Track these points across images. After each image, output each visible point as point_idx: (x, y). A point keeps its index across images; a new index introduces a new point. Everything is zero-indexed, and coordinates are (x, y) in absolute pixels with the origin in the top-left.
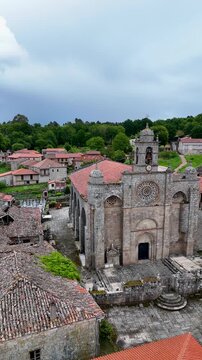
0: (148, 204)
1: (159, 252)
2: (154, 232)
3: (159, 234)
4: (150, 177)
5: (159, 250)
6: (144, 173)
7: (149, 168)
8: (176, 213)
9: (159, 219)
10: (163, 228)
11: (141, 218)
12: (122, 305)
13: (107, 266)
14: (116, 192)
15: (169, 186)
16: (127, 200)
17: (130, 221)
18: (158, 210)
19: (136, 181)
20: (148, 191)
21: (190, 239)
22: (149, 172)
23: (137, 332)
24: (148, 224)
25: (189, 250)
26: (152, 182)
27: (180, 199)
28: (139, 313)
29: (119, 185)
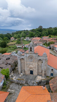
0: (31, 61)
1: (35, 74)
2: (33, 68)
6: (30, 54)
7: (31, 52)
9: (34, 65)
10: (35, 68)
11: (30, 64)
12: (16, 83)
13: (21, 74)
14: (23, 57)
15: (36, 57)
16: (25, 59)
18: (34, 63)
19: (28, 55)
20: (31, 58)
22: (31, 53)
23: (13, 89)
24: (31, 66)
25: (43, 75)
26: (32, 56)
28: (17, 86)
29: (24, 55)
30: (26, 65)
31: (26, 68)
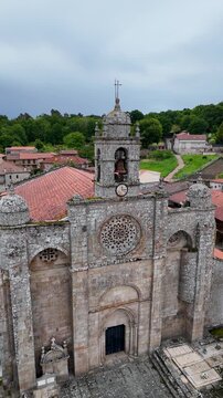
0: (121, 258)
1: (143, 341)
2: (134, 307)
3: (144, 309)
4: (124, 208)
5: (144, 338)
6: (112, 201)
7: (121, 189)
8: (173, 268)
9: (142, 283)
10: (150, 299)
11: (109, 285)
13: (41, 383)
14: (54, 240)
15: (160, 223)
16: (79, 254)
17: (87, 294)
18: (140, 268)
19: (96, 216)
20: (121, 233)
21: (198, 315)
22: (121, 199)
24: (122, 294)
25: (197, 332)
26: (128, 217)
27: (181, 244)
29: (61, 225)
30: (79, 299)
31: (80, 324)
